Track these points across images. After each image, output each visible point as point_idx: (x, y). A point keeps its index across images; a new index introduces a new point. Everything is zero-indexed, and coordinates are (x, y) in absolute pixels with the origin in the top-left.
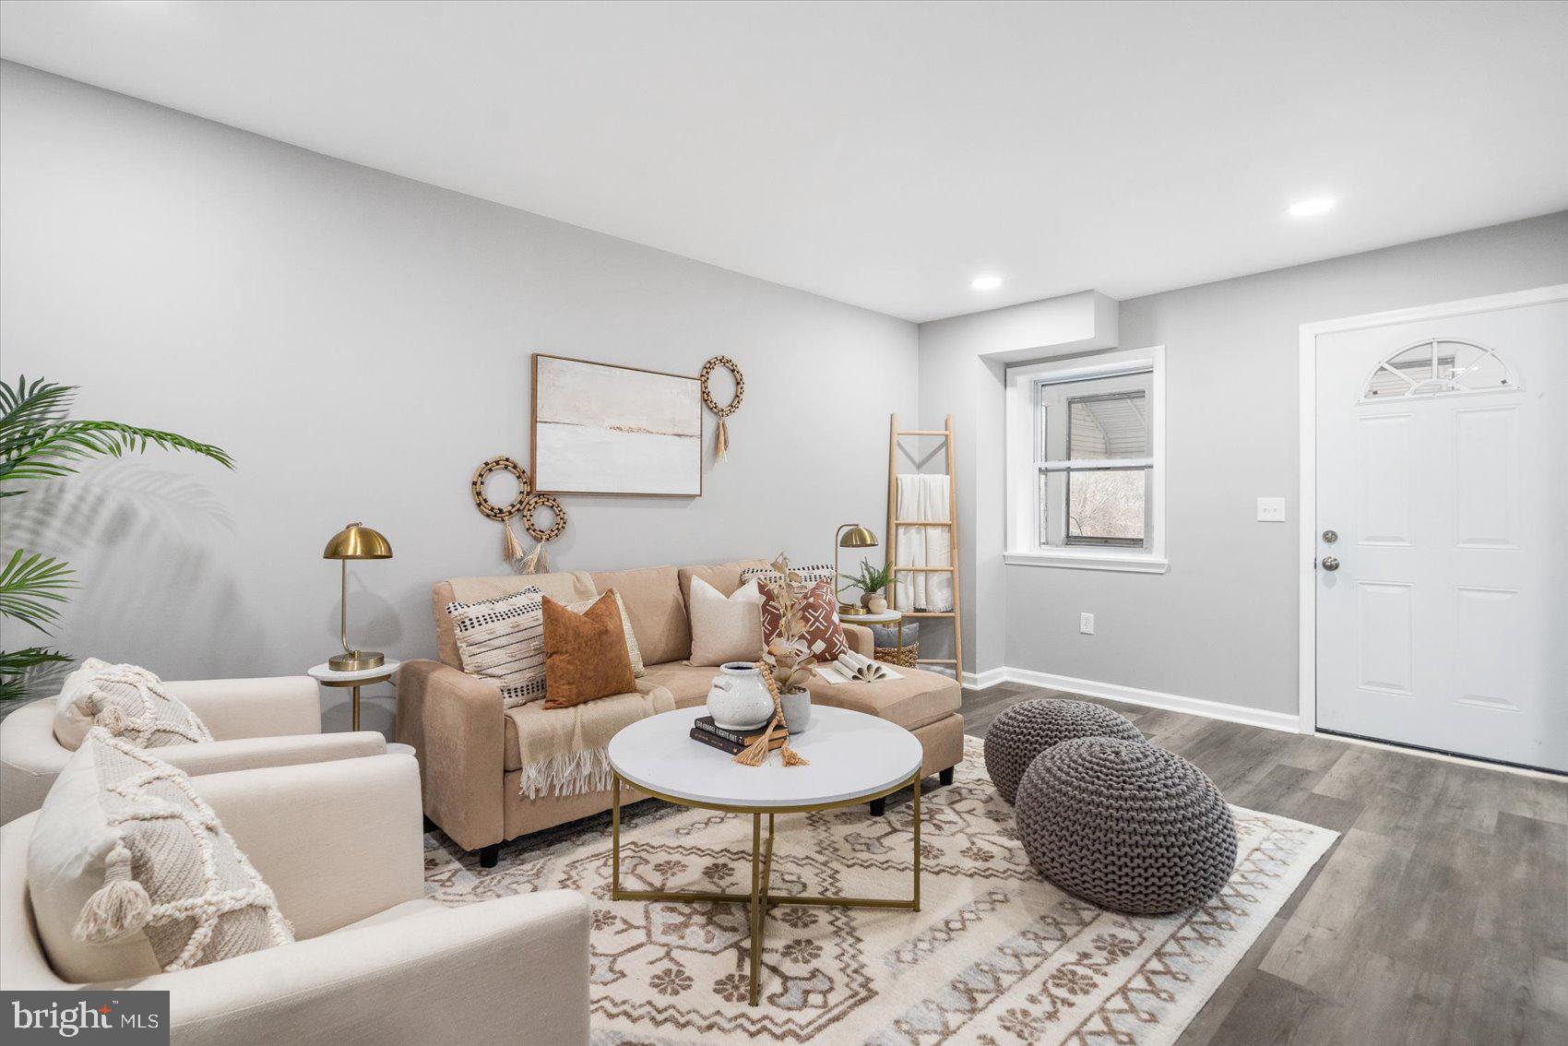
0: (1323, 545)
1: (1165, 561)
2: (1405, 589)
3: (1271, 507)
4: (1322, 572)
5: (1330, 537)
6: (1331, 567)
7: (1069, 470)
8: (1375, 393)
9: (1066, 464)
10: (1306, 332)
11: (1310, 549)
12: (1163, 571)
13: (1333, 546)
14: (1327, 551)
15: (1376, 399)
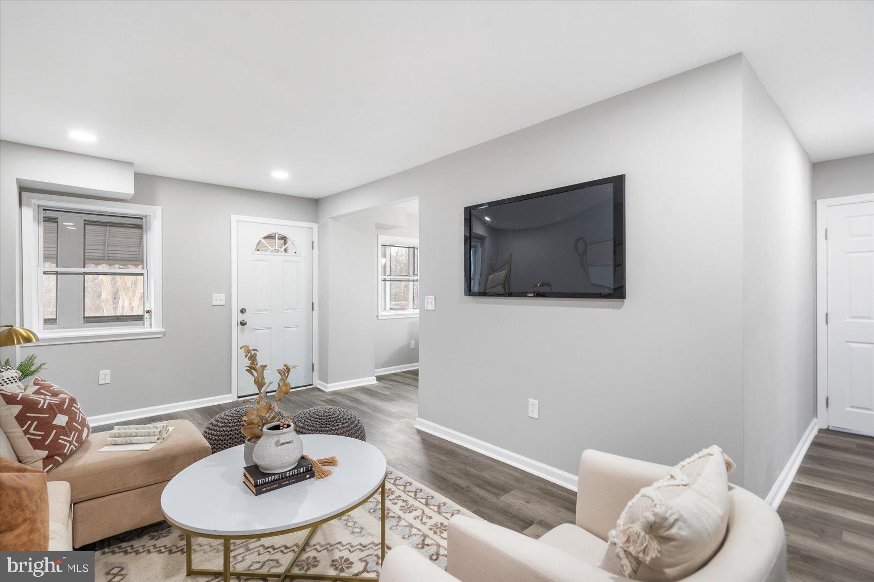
0: (240, 314)
1: (163, 330)
2: (268, 330)
3: (219, 298)
4: (240, 326)
5: (243, 311)
6: (243, 324)
7: (85, 274)
8: (258, 250)
9: (82, 270)
10: (234, 218)
11: (236, 317)
12: (161, 336)
13: (244, 315)
14: (242, 317)
15: (258, 252)
